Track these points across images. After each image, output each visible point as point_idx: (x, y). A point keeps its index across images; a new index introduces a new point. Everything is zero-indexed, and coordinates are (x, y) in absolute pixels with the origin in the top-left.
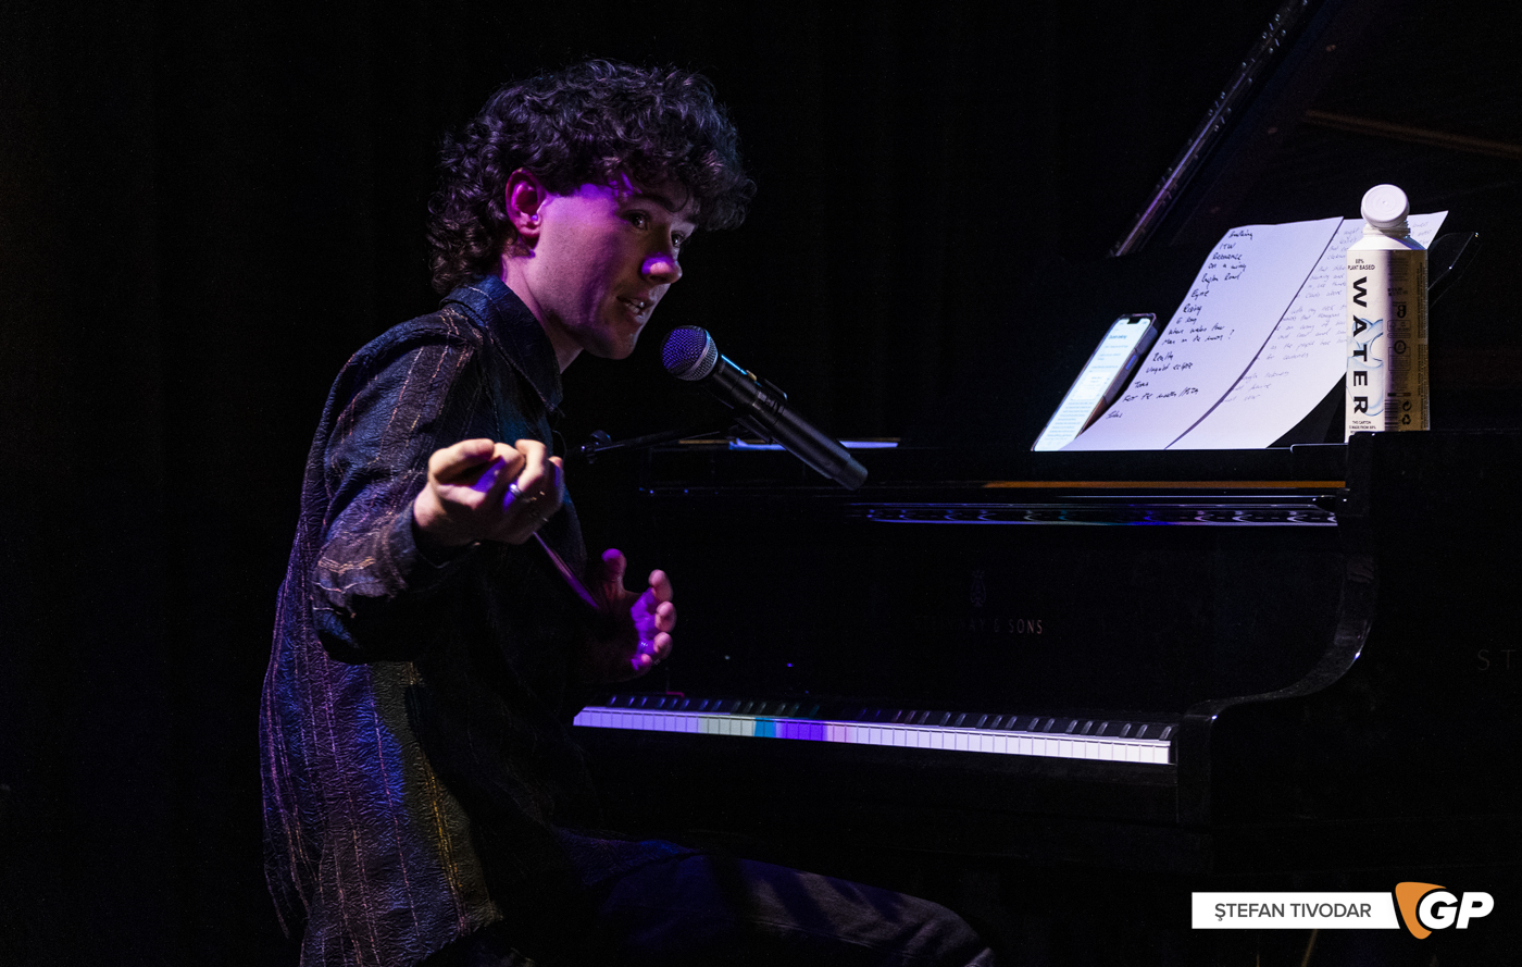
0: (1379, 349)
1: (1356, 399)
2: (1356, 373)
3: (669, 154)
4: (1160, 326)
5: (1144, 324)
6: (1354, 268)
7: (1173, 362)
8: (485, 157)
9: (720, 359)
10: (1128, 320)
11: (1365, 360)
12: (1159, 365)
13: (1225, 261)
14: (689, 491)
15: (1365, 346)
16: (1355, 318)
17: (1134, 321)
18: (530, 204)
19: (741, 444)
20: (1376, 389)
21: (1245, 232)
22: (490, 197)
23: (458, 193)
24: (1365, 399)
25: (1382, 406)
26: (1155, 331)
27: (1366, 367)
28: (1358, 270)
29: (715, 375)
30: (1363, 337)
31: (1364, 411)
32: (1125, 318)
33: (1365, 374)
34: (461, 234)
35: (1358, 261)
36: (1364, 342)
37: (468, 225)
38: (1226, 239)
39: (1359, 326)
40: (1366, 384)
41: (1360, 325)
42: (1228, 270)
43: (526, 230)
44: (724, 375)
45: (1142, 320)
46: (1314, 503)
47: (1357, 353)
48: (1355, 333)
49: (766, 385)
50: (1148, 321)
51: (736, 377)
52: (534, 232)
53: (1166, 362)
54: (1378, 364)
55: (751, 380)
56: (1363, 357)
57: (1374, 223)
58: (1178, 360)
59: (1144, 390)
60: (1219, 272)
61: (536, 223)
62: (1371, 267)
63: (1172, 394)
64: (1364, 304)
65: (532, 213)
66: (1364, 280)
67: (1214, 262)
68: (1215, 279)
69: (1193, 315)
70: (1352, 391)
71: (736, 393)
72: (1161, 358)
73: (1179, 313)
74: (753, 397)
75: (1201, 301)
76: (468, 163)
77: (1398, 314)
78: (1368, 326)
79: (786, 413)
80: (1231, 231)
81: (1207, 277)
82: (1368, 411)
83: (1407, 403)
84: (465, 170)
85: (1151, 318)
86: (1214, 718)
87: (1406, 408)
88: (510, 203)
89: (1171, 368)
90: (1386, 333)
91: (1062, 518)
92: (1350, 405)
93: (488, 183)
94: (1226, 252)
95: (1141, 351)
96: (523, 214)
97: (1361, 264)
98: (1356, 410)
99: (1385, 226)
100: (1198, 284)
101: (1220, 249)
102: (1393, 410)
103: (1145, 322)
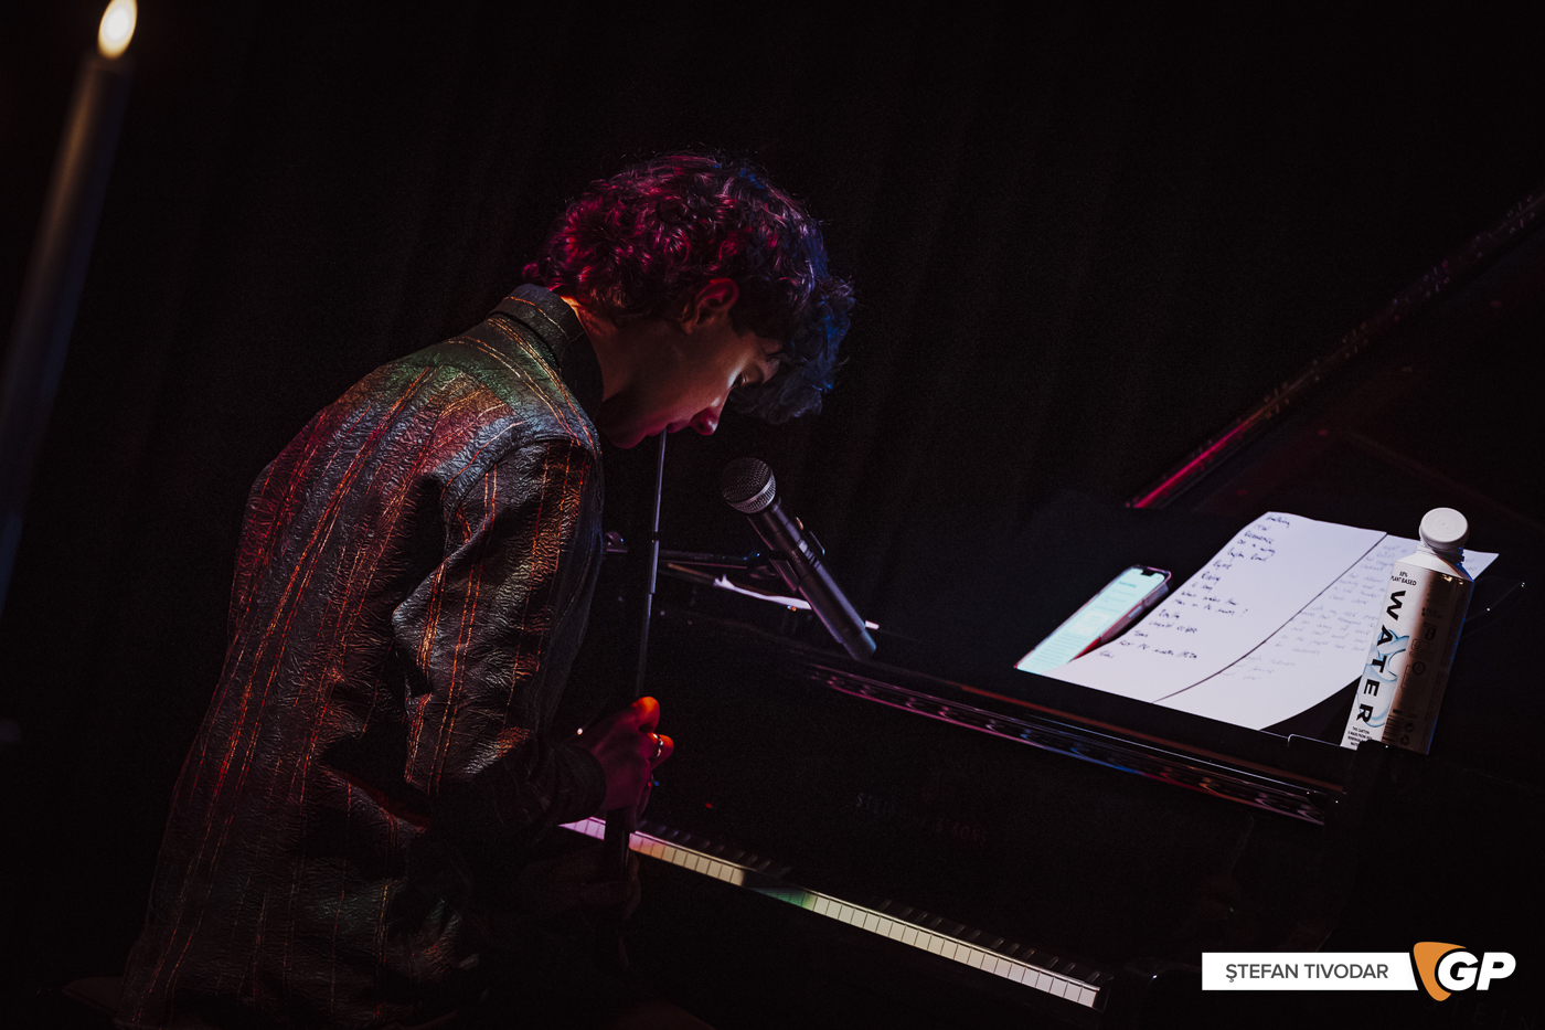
0: (1397, 664)
1: (1362, 706)
2: (1369, 682)
4: (1173, 585)
5: (1157, 579)
6: (1397, 579)
7: (1178, 623)
10: (1141, 571)
11: (1381, 671)
12: (1163, 620)
13: (1256, 541)
15: (1385, 658)
16: (1384, 628)
17: (1148, 573)
19: (726, 584)
20: (1383, 703)
21: (1283, 519)
24: (1370, 709)
25: (1384, 720)
26: (1166, 589)
27: (1381, 678)
28: (1400, 582)
30: (1386, 648)
31: (1366, 720)
32: (1139, 568)
33: (1377, 684)
35: (1402, 574)
36: (1385, 653)
38: (1263, 520)
39: (1385, 637)
40: (1375, 694)
41: (1387, 636)
42: (1257, 550)
44: (775, 516)
45: (1156, 575)
46: (1306, 796)
47: (1375, 662)
48: (1379, 643)
49: (809, 536)
50: (1162, 577)
53: (1172, 620)
54: (1393, 678)
56: (1380, 667)
57: (1428, 542)
58: (1185, 622)
59: (1142, 640)
60: (1247, 550)
62: (1413, 583)
63: (1170, 652)
64: (1396, 617)
66: (1402, 593)
67: (1245, 539)
68: (1241, 555)
69: (1210, 583)
70: (1361, 697)
72: (1167, 615)
73: (1197, 577)
74: (795, 545)
75: (1221, 572)
77: (1427, 636)
78: (1394, 638)
79: (820, 569)
80: (1269, 514)
81: (1234, 552)
82: (1370, 721)
83: (1410, 725)
85: (1166, 576)
86: (1155, 977)
87: (1409, 729)
89: (1174, 627)
90: (1408, 649)
91: (1024, 736)
92: (1356, 710)
94: (1260, 533)
95: (1147, 604)
97: (1404, 577)
98: (1359, 717)
99: (1440, 547)
100: (1222, 555)
101: (1252, 528)
102: (1394, 726)
103: (1159, 577)
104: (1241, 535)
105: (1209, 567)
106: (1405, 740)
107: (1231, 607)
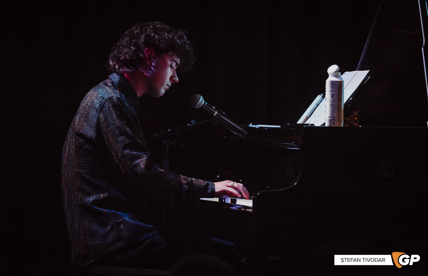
9: (205, 103)
25: (327, 120)
29: (203, 107)
32: (320, 94)
44: (206, 107)
51: (209, 107)
54: (327, 109)
55: (213, 108)
71: (210, 112)
74: (214, 113)
77: (331, 97)
87: (334, 120)
90: (328, 101)
102: (330, 121)
103: (321, 96)
106: (333, 123)
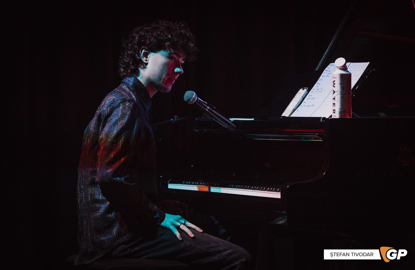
0: (338, 98)
1: (333, 110)
2: (333, 104)
3: (181, 42)
4: (309, 91)
6: (333, 78)
7: (312, 97)
8: (135, 43)
9: (198, 99)
10: (302, 89)
11: (335, 101)
13: (327, 72)
14: (206, 130)
16: (333, 90)
17: (303, 89)
18: (146, 55)
20: (337, 108)
21: (332, 65)
22: (136, 54)
23: (127, 53)
24: (335, 110)
25: (338, 112)
26: (307, 92)
29: (196, 103)
31: (335, 113)
33: (335, 104)
34: (129, 63)
35: (334, 76)
36: (335, 96)
37: (131, 61)
38: (329, 66)
40: (335, 106)
41: (334, 92)
42: (328, 74)
43: (145, 62)
44: (199, 102)
46: (317, 135)
47: (334, 99)
48: (333, 94)
49: (210, 105)
50: (306, 89)
51: (202, 103)
52: (147, 62)
53: (310, 97)
54: (338, 102)
55: (206, 104)
57: (337, 67)
59: (305, 104)
60: (326, 75)
61: (148, 60)
62: (336, 78)
63: (309, 106)
64: (334, 87)
65: (147, 58)
66: (334, 81)
69: (318, 85)
71: (202, 107)
73: (315, 85)
74: (206, 108)
76: (130, 45)
77: (342, 89)
78: (335, 92)
79: (214, 112)
81: (323, 76)
83: (345, 111)
84: (129, 47)
85: (307, 89)
86: (288, 187)
88: (141, 55)
89: (311, 99)
90: (339, 94)
93: (135, 50)
95: (303, 97)
96: (144, 57)
98: (333, 113)
99: (340, 68)
100: (321, 78)
101: (327, 69)
102: (341, 113)
103: (305, 90)
104: (324, 71)
105: (318, 81)
106: (344, 115)
107: (321, 90)
